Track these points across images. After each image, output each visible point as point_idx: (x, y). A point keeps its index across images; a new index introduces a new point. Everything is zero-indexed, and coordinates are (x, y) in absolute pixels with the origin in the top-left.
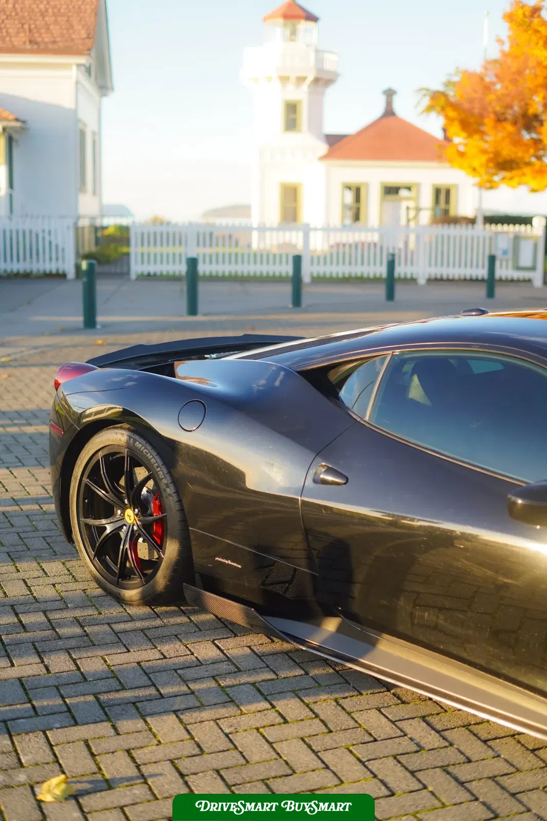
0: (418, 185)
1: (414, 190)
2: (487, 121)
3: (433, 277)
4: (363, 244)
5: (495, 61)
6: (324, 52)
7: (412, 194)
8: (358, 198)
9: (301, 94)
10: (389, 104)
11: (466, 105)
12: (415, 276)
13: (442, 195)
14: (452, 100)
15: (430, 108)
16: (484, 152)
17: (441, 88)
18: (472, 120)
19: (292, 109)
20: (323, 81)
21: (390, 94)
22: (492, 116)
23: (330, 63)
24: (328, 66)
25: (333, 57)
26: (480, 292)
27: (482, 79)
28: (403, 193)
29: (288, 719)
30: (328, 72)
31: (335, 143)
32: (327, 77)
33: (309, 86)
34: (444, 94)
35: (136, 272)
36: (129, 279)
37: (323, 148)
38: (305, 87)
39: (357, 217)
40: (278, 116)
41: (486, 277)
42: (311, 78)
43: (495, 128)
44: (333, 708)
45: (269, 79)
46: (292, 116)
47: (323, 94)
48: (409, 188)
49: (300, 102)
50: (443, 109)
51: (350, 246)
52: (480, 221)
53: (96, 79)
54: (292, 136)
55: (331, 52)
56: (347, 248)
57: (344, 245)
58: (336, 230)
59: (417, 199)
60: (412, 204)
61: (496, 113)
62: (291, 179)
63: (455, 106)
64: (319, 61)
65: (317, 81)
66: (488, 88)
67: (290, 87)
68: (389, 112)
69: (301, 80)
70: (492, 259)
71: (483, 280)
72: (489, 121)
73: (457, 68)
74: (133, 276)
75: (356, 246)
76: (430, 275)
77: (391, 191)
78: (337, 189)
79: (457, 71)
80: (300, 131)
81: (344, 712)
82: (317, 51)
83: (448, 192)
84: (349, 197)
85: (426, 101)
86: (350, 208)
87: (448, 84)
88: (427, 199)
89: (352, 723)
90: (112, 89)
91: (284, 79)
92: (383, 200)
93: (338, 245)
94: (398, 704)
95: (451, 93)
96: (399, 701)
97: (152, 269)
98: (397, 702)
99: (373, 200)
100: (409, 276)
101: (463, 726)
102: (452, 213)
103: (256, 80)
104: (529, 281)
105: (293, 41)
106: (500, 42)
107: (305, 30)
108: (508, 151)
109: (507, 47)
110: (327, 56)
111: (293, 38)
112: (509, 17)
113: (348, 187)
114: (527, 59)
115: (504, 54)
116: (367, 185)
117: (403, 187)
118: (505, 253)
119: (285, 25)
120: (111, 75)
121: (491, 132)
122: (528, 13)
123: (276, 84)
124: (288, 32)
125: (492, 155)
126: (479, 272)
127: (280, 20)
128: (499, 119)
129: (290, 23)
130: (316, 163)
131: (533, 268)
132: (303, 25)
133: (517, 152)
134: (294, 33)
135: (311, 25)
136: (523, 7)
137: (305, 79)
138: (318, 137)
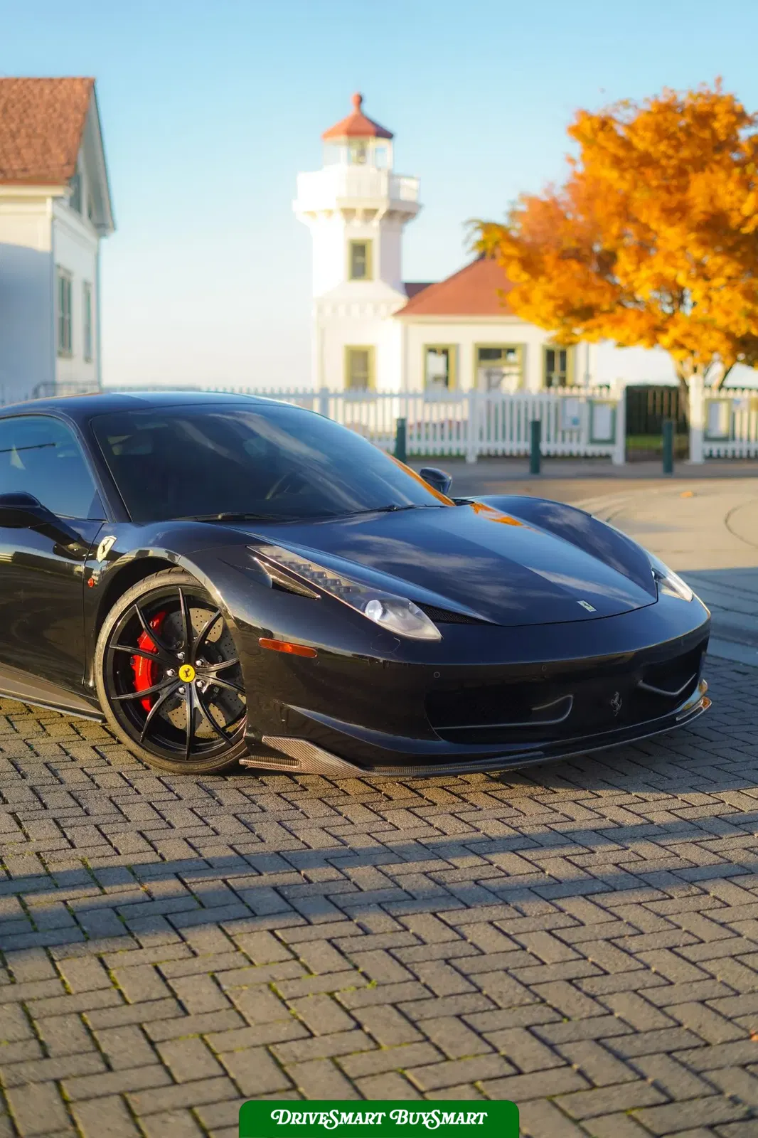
0: (524, 346)
1: (518, 352)
2: (547, 258)
3: (485, 452)
4: (450, 422)
6: (399, 177)
7: (517, 358)
8: (446, 364)
9: (371, 232)
11: (528, 239)
12: (462, 453)
13: (556, 360)
14: (514, 233)
16: (551, 297)
17: (501, 219)
18: (535, 258)
19: (359, 250)
20: (400, 214)
22: (553, 252)
23: (408, 191)
24: (405, 195)
25: (413, 184)
26: (525, 469)
30: (406, 203)
31: (413, 290)
32: (407, 209)
33: (381, 220)
37: (401, 300)
38: (375, 223)
40: (341, 260)
41: (529, 452)
42: (383, 210)
43: (557, 266)
45: (330, 213)
46: (359, 259)
47: (401, 231)
48: (512, 351)
49: (370, 241)
50: (497, 246)
51: (435, 425)
53: (90, 215)
54: (360, 286)
55: (411, 178)
56: (431, 428)
57: (427, 425)
59: (522, 363)
60: (515, 370)
62: (360, 339)
63: (515, 242)
64: (393, 188)
65: (391, 214)
67: (357, 223)
69: (370, 213)
70: (536, 426)
71: (526, 456)
72: (550, 260)
75: (442, 426)
76: (481, 451)
77: (488, 354)
78: (417, 354)
79: (521, 196)
80: (370, 279)
82: (391, 176)
83: (563, 355)
84: (434, 364)
85: (478, 236)
86: (436, 378)
90: (114, 228)
91: (349, 213)
92: (478, 366)
93: (419, 425)
95: (513, 227)
99: (465, 366)
100: (454, 452)
102: (569, 381)
103: (312, 214)
104: (608, 457)
105: (361, 163)
106: (571, 161)
107: (376, 150)
108: (580, 297)
109: (580, 168)
110: (404, 182)
111: (361, 159)
112: (576, 131)
113: (432, 350)
114: (597, 181)
115: (575, 175)
116: (457, 346)
117: (504, 349)
118: (576, 422)
119: (349, 144)
120: (111, 210)
121: (555, 273)
122: (597, 126)
123: (339, 219)
124: (354, 152)
125: (560, 302)
126: (525, 446)
127: (343, 138)
128: (565, 256)
129: (356, 141)
130: (391, 320)
131: (612, 441)
132: (373, 144)
133: (592, 297)
134: (362, 153)
135: (383, 142)
136: (590, 118)
137: (374, 211)
138: (394, 287)
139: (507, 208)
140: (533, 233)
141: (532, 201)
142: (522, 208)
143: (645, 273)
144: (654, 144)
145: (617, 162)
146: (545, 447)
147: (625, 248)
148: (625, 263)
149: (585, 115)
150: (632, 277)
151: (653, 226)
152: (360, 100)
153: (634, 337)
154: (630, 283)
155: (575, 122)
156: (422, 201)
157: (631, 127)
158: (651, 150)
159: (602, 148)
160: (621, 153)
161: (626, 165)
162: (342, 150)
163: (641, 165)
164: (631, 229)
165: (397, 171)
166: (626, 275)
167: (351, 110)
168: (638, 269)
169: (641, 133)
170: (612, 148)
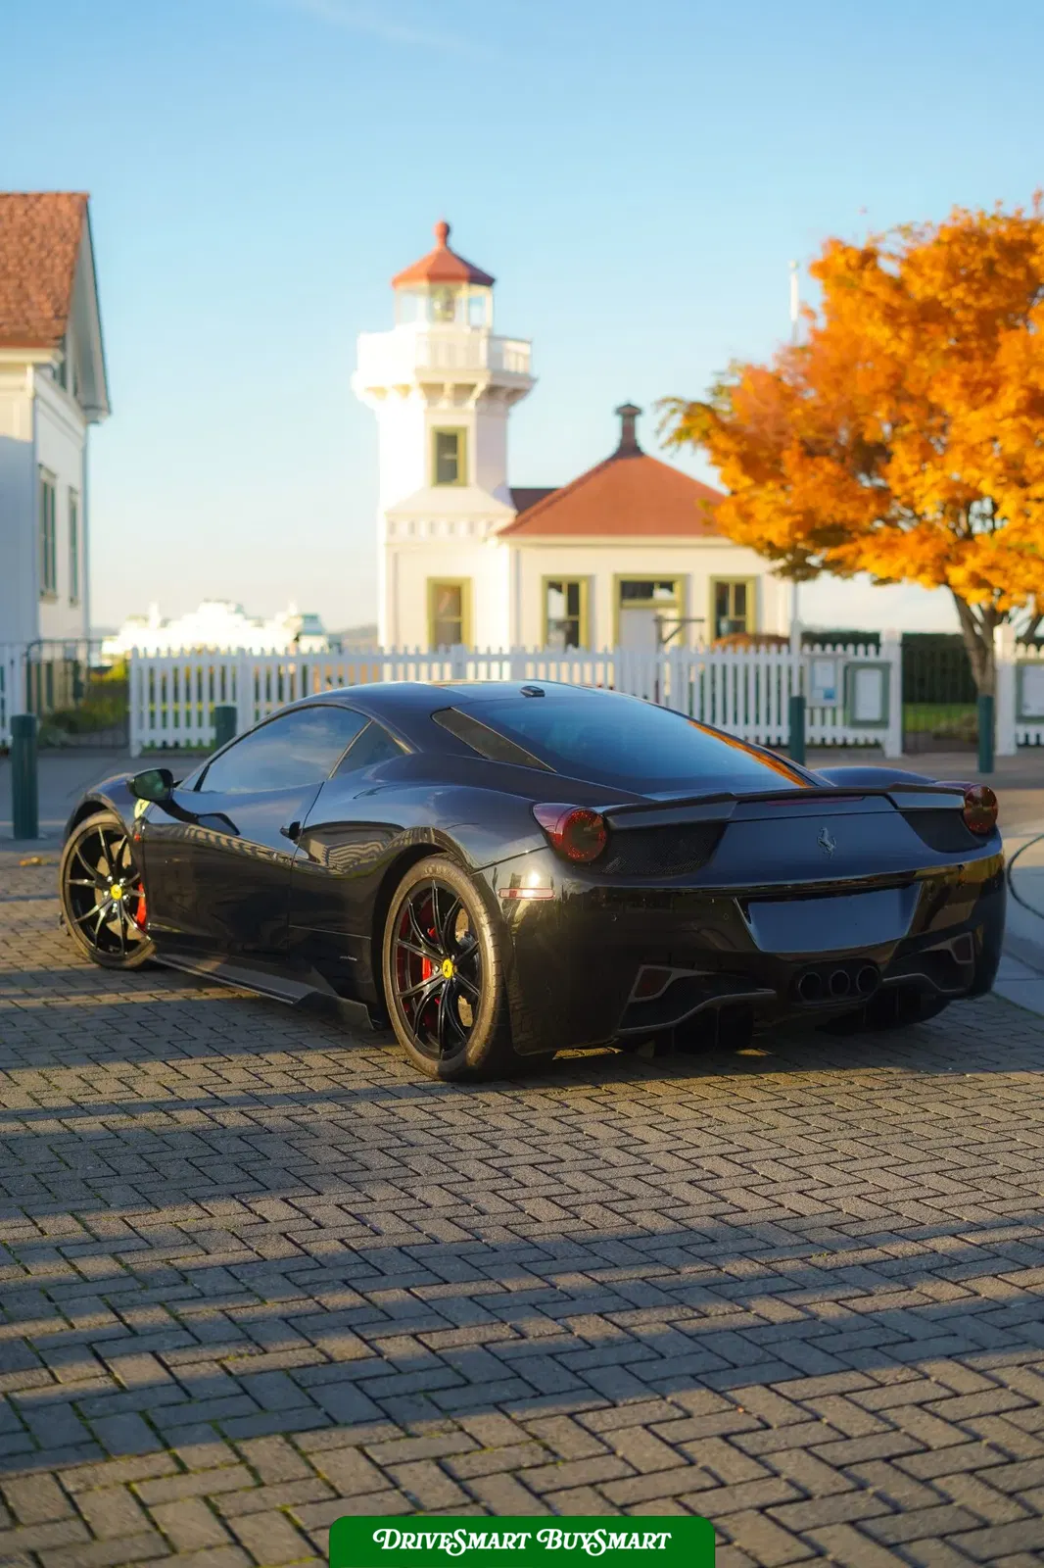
0: (686, 578)
1: (677, 587)
2: (786, 455)
5: (804, 350)
6: (505, 339)
7: (675, 596)
8: (573, 606)
9: (464, 417)
10: (628, 431)
11: (751, 428)
13: (730, 598)
14: (727, 419)
15: (682, 434)
16: (785, 512)
17: (705, 398)
18: (763, 454)
19: (447, 443)
20: (504, 392)
21: (629, 414)
22: (795, 445)
23: (515, 361)
24: (513, 363)
25: (525, 349)
27: (777, 379)
28: (660, 594)
29: (189, 1466)
30: (516, 376)
31: (525, 500)
32: (511, 385)
33: (478, 400)
34: (707, 408)
35: (141, 742)
36: (129, 757)
37: (507, 514)
38: (471, 404)
39: (572, 637)
40: (421, 456)
41: (786, 739)
42: (481, 386)
43: (801, 467)
44: (278, 1446)
45: (406, 389)
46: (448, 456)
47: (506, 415)
48: (668, 586)
49: (464, 430)
50: (706, 436)
52: (796, 642)
53: (76, 393)
54: (449, 493)
55: (520, 340)
58: (536, 658)
59: (684, 604)
60: (673, 614)
61: (803, 442)
62: (450, 569)
63: (731, 431)
64: (495, 357)
65: (492, 391)
66: (789, 397)
67: (444, 404)
68: (629, 448)
69: (463, 390)
70: (798, 706)
71: (780, 745)
72: (790, 458)
73: (733, 361)
74: (135, 751)
77: (635, 590)
78: (534, 590)
79: (734, 367)
80: (465, 484)
81: (295, 1454)
82: (492, 338)
83: (741, 590)
84: (558, 605)
85: (677, 422)
86: (560, 625)
87: (718, 391)
88: (702, 604)
89: (304, 1470)
90: (109, 411)
91: (432, 390)
92: (620, 607)
94: (398, 1439)
95: (724, 407)
96: (402, 1434)
97: (170, 735)
98: (397, 1435)
99: (602, 607)
101: (508, 1472)
102: (750, 628)
103: (380, 391)
104: (877, 745)
105: (449, 320)
106: (809, 313)
107: (470, 302)
108: (831, 510)
109: (822, 323)
110: (511, 345)
111: (450, 315)
112: (822, 269)
113: (554, 585)
114: (857, 343)
115: (817, 335)
116: (590, 579)
117: (657, 582)
118: (829, 696)
119: (432, 293)
120: (106, 387)
121: (797, 477)
122: (854, 262)
123: (418, 398)
124: (438, 306)
125: (799, 518)
126: (782, 732)
127: (424, 284)
128: (811, 451)
129: (441, 288)
130: (494, 541)
131: (883, 723)
132: (466, 292)
133: (846, 512)
134: (449, 305)
135: (480, 291)
136: (845, 251)
137: (471, 387)
138: (496, 495)
139: (711, 382)
140: (759, 419)
141: (753, 373)
142: (733, 381)
143: (931, 476)
144: (947, 287)
145: (891, 316)
146: (813, 733)
147: (905, 439)
148: (903, 460)
149: (837, 246)
150: (912, 482)
151: (949, 409)
152: (446, 231)
153: (911, 569)
154: (908, 492)
155: (819, 256)
156: (535, 373)
157: (911, 263)
158: (941, 296)
159: (869, 294)
160: (896, 302)
161: (904, 319)
162: (419, 303)
163: (925, 320)
164: (909, 411)
165: (498, 332)
166: (903, 479)
167: (433, 245)
168: (921, 472)
169: (927, 271)
170: (883, 293)
